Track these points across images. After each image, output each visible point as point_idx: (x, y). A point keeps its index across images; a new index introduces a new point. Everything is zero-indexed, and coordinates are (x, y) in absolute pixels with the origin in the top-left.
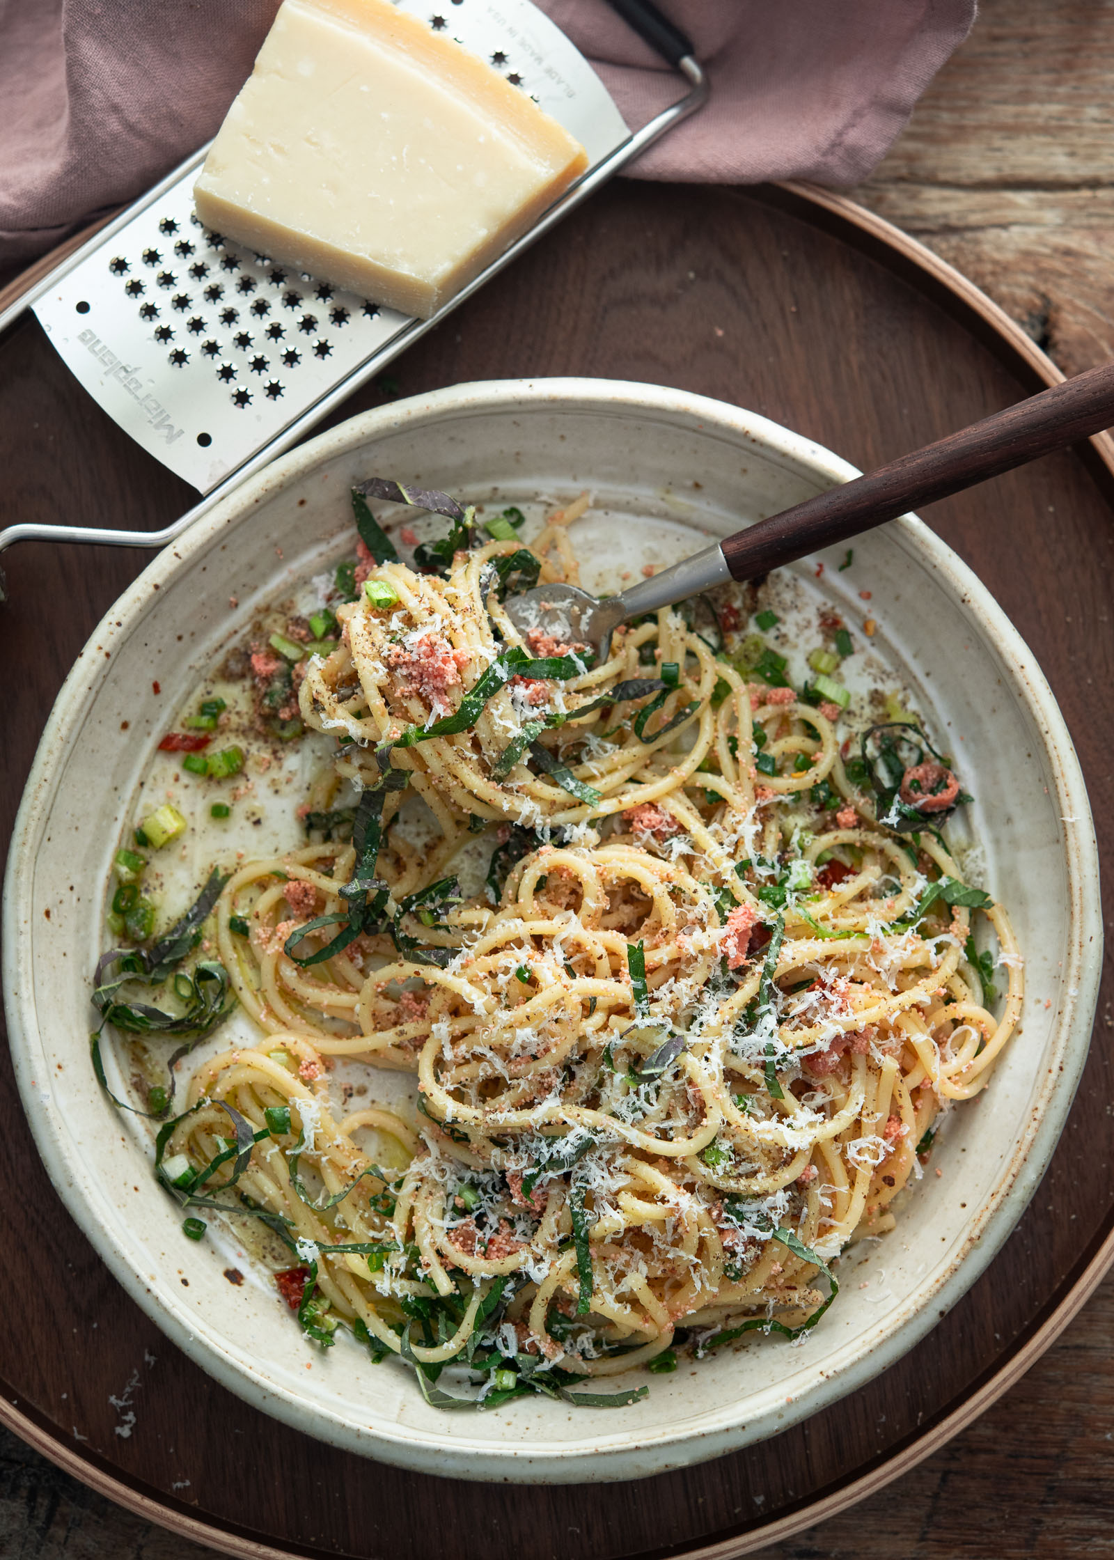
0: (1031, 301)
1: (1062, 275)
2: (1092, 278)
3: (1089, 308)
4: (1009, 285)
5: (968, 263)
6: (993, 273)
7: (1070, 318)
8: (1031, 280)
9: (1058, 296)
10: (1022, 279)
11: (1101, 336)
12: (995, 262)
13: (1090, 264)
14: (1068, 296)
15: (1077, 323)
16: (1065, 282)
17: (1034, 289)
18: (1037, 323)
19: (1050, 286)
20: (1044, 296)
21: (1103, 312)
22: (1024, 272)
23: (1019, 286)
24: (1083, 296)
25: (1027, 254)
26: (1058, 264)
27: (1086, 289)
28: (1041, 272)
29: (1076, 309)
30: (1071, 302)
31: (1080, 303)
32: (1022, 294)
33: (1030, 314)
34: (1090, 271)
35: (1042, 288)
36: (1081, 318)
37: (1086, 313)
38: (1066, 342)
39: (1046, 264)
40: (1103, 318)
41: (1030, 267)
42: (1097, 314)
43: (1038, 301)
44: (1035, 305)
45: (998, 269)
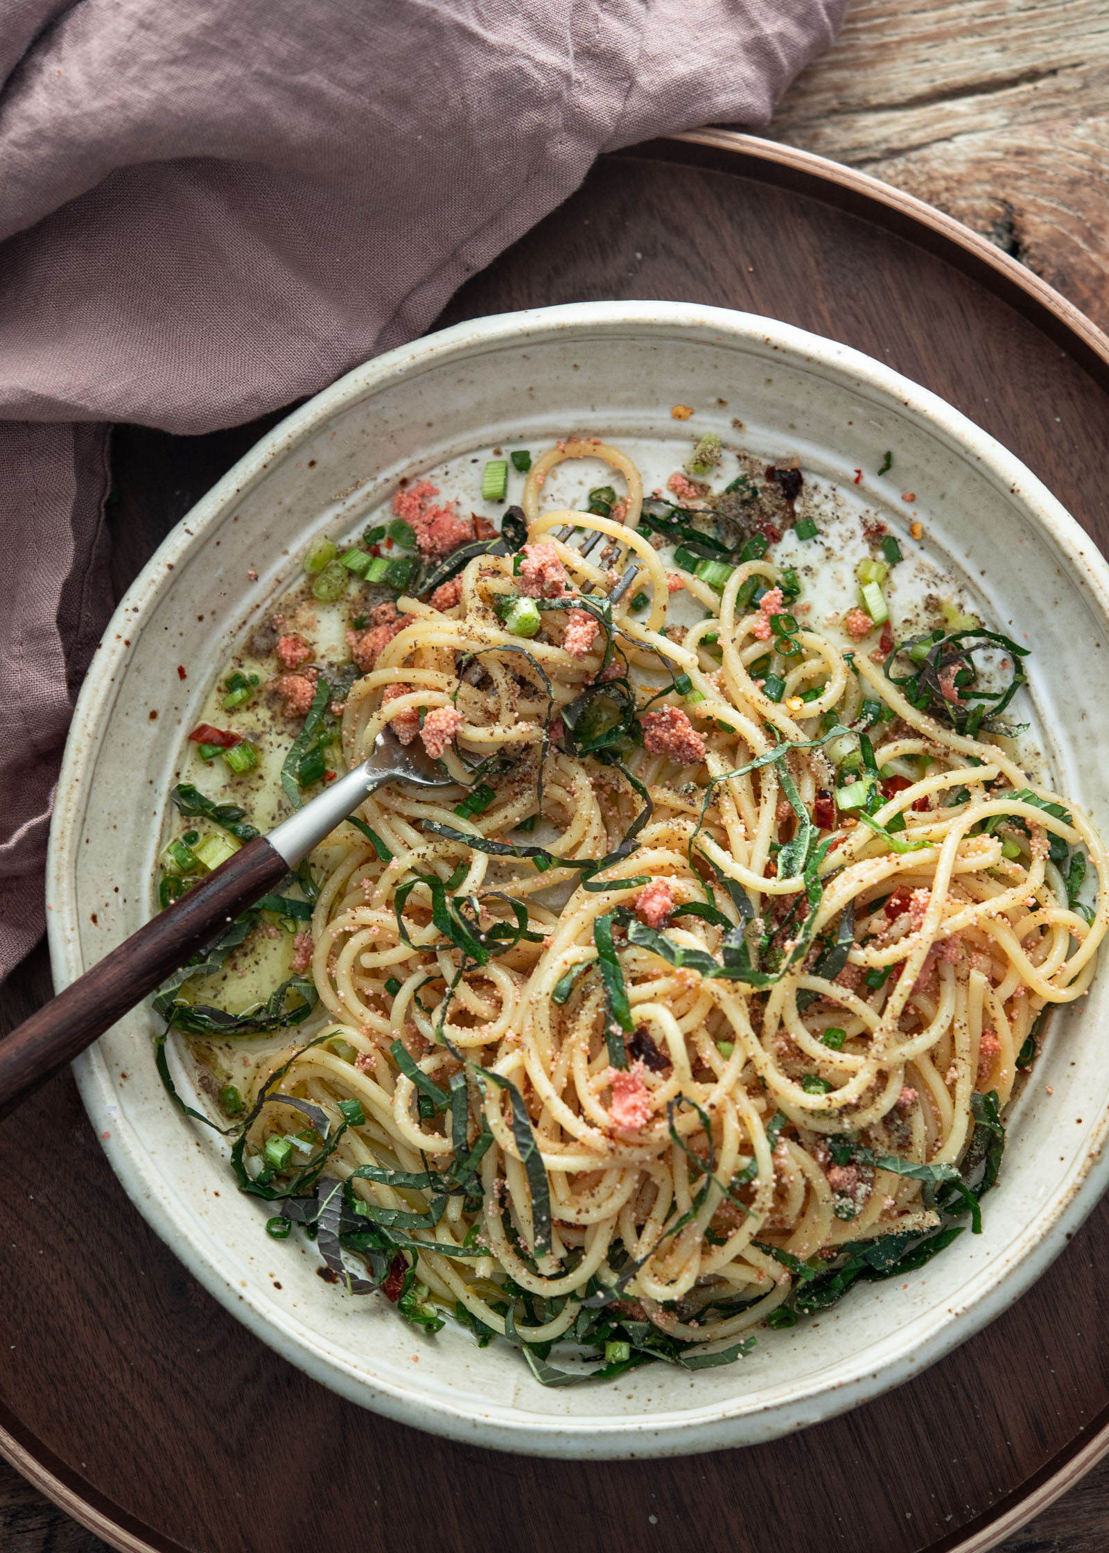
0: (992, 209)
1: (1019, 177)
2: (1050, 173)
3: (1054, 205)
4: (965, 198)
5: (920, 184)
6: (947, 190)
7: (1037, 219)
8: (988, 188)
9: (1018, 199)
10: (978, 189)
11: (1071, 231)
12: (947, 178)
13: (1045, 159)
14: (1031, 197)
15: (1045, 223)
16: (1021, 183)
17: (993, 198)
18: (1001, 231)
19: (1008, 190)
20: (1004, 202)
21: (1069, 207)
22: (979, 181)
23: (978, 197)
24: (1044, 193)
25: (978, 162)
26: (1012, 167)
27: (1047, 186)
28: (997, 178)
29: (1041, 209)
30: (1033, 203)
31: (1042, 201)
32: (982, 204)
33: (994, 224)
34: (1047, 166)
35: (1001, 195)
36: (1047, 218)
37: (1053, 211)
38: (1037, 245)
39: (1000, 168)
40: (1071, 213)
41: (985, 176)
42: (1065, 210)
43: (999, 209)
44: (998, 213)
45: (953, 184)
